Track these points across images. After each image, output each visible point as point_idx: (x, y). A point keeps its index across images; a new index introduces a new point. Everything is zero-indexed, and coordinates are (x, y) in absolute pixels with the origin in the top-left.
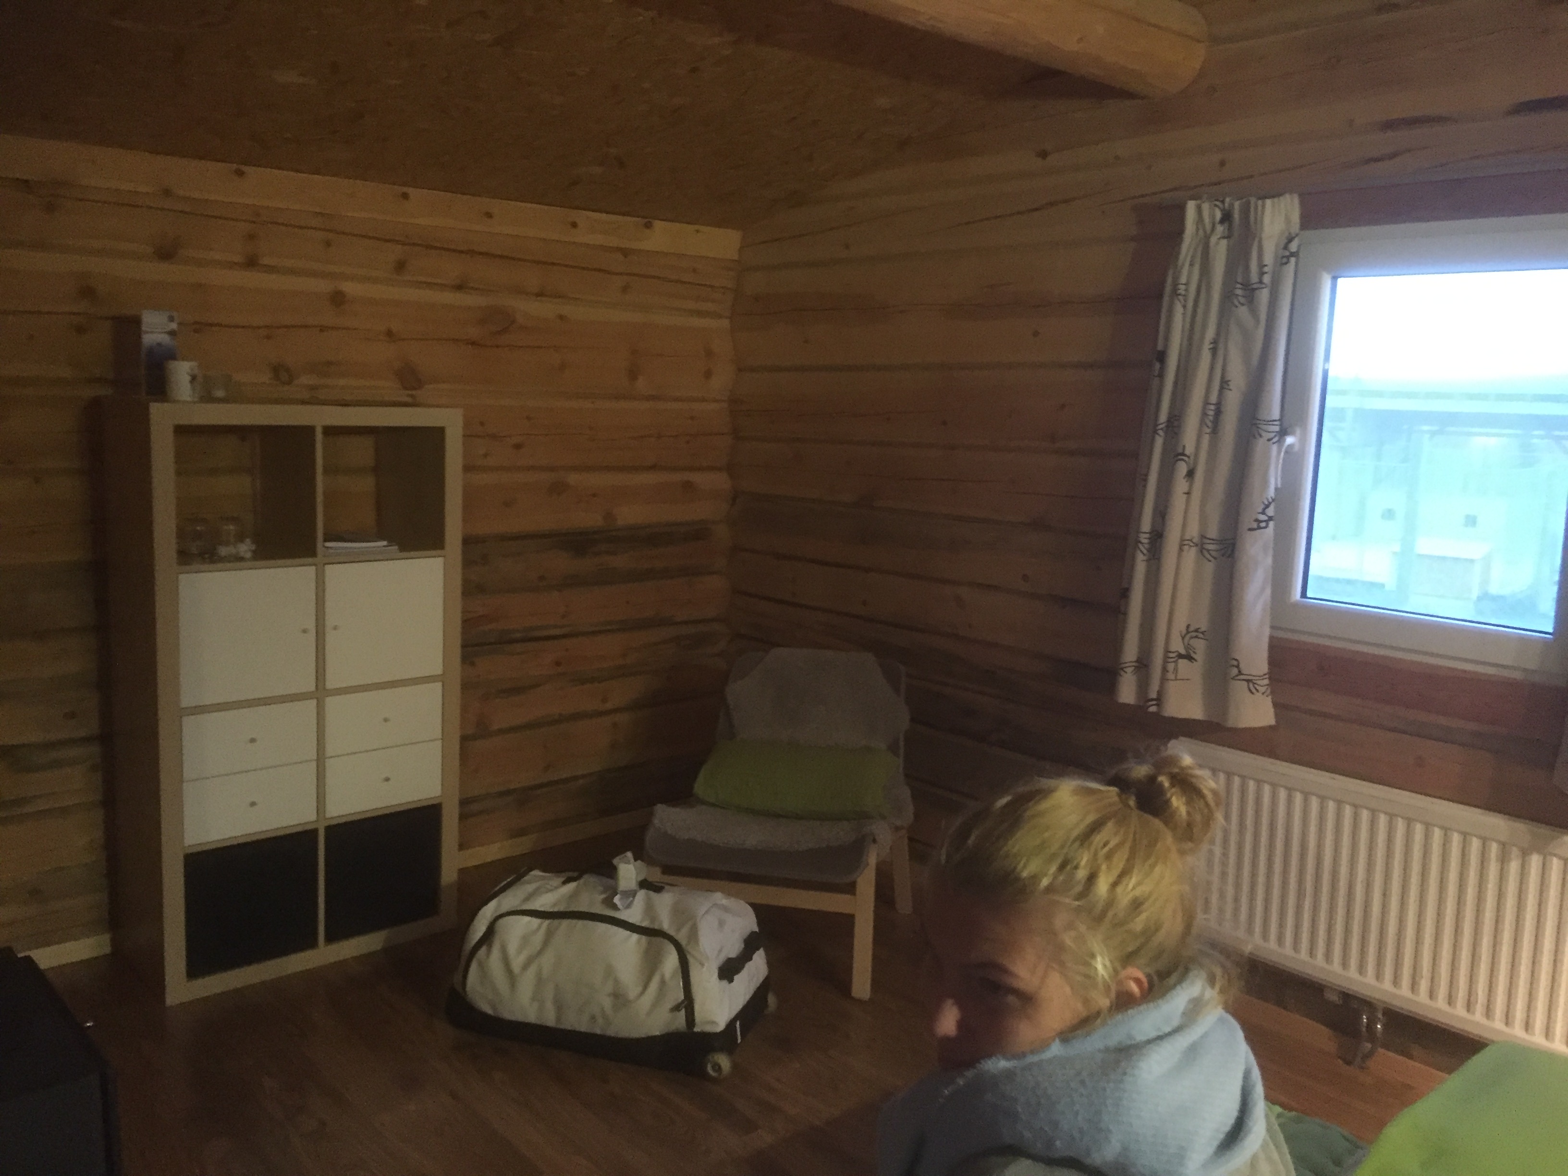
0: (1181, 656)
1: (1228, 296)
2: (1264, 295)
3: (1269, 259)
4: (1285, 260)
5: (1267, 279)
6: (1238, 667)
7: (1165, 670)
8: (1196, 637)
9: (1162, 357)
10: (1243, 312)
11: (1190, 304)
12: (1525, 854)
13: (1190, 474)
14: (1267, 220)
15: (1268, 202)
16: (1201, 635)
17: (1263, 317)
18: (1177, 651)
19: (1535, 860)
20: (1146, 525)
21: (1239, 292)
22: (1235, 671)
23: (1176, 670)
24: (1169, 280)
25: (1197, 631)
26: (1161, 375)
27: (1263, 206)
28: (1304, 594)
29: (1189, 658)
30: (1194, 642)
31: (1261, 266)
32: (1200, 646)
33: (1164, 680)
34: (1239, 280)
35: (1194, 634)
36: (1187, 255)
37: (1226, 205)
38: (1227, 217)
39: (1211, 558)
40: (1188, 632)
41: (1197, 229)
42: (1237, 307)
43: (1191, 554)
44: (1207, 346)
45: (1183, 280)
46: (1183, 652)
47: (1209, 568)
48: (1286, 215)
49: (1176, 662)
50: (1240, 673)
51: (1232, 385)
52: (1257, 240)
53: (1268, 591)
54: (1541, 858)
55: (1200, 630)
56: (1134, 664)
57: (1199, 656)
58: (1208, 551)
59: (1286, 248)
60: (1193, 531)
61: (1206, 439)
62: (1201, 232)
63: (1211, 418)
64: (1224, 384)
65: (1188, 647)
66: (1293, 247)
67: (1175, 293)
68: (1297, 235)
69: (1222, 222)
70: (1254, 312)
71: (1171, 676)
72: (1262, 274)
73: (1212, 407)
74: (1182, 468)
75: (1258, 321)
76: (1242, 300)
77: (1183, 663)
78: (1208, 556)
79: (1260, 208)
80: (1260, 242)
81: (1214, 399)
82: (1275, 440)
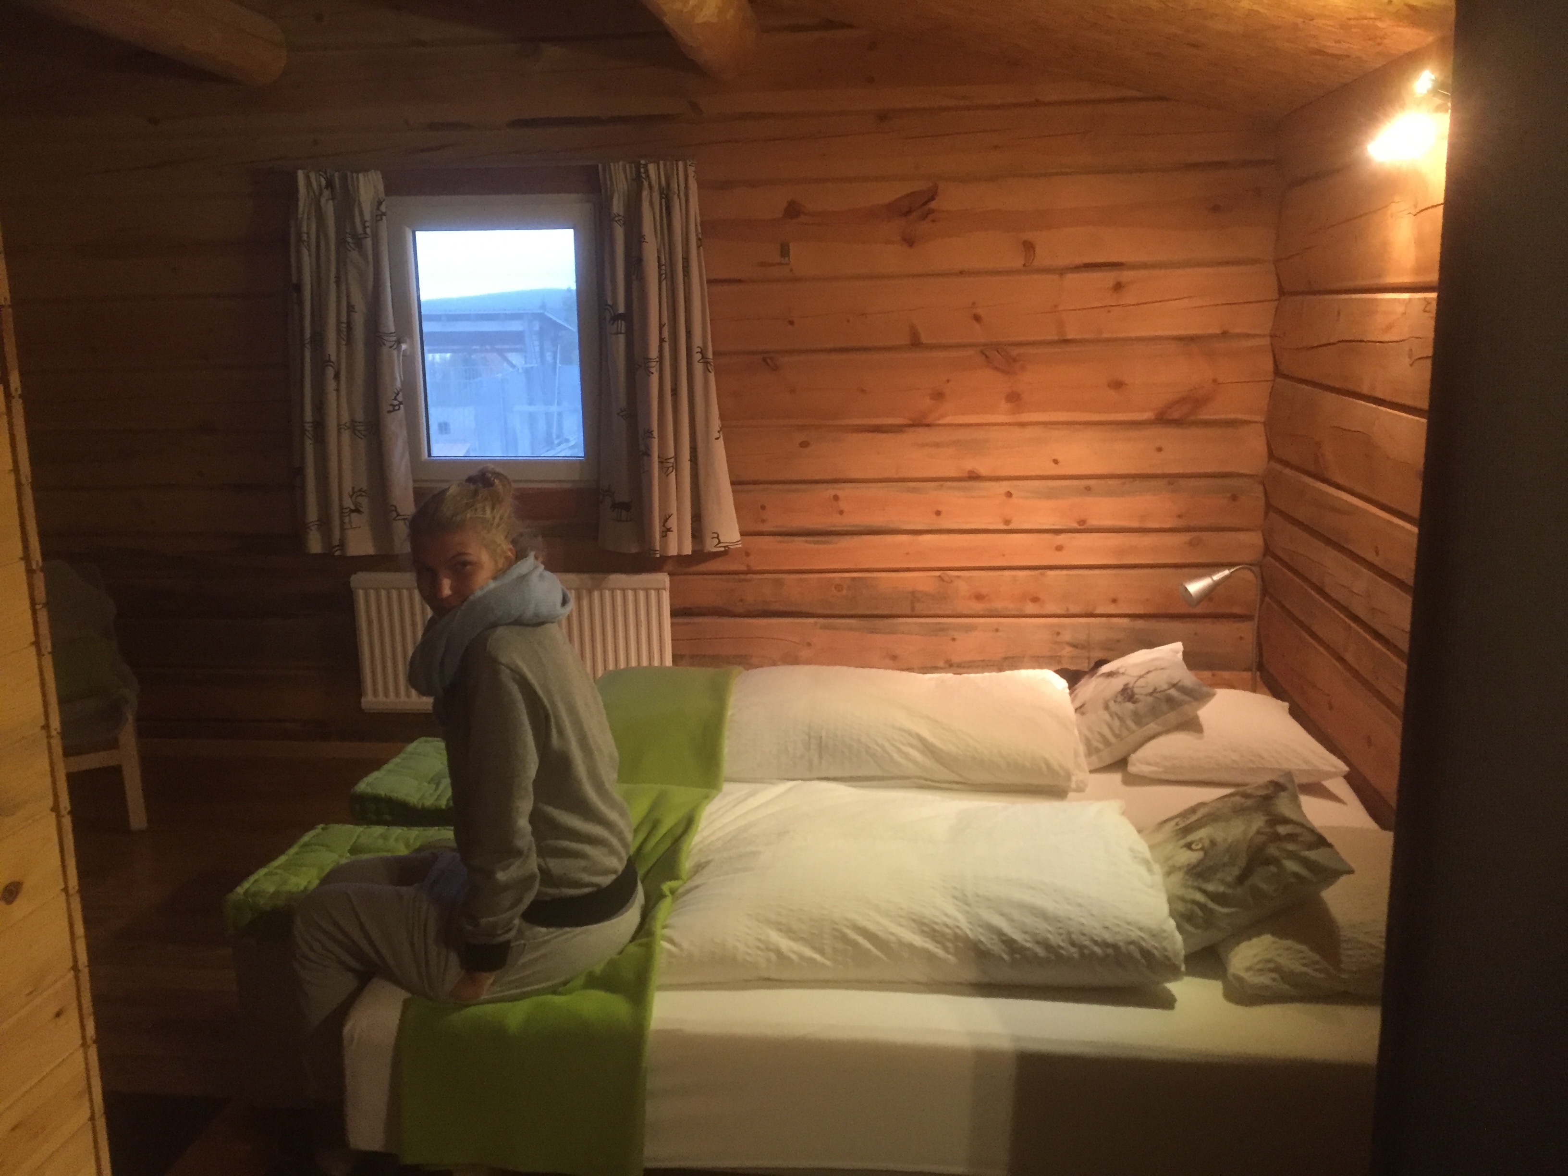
0: (352, 511)
1: (341, 243)
2: (368, 243)
3: (367, 216)
4: (379, 218)
5: (368, 231)
6: (396, 510)
7: (342, 523)
8: (361, 495)
9: (298, 288)
10: (354, 255)
11: (313, 250)
12: (590, 592)
13: (337, 376)
14: (362, 190)
15: (361, 175)
16: (363, 494)
17: (370, 258)
18: (349, 508)
19: (596, 594)
20: (308, 416)
21: (350, 240)
22: (394, 514)
23: (350, 522)
24: (293, 229)
25: (360, 490)
26: (301, 303)
27: (358, 178)
28: (429, 455)
29: (357, 511)
30: (360, 499)
31: (363, 222)
32: (364, 501)
33: (343, 529)
34: (348, 231)
35: (359, 493)
36: (303, 212)
37: (328, 174)
38: (330, 184)
39: (362, 437)
40: (354, 493)
41: (308, 192)
42: (350, 251)
43: (346, 435)
44: (332, 279)
45: (305, 229)
46: (353, 507)
47: (362, 444)
48: (374, 186)
49: (349, 515)
50: (398, 515)
51: (357, 309)
52: (357, 203)
53: (407, 455)
54: (599, 592)
55: (362, 490)
56: (317, 523)
57: (365, 508)
58: (359, 431)
59: (378, 209)
60: (345, 418)
61: (344, 349)
62: (311, 193)
63: (345, 333)
64: (350, 308)
65: (355, 504)
66: (383, 208)
67: (299, 239)
68: (384, 200)
69: (327, 187)
70: (363, 255)
71: (347, 526)
72: (365, 228)
73: (344, 325)
74: (330, 372)
75: (367, 262)
76: (352, 245)
77: (353, 515)
78: (360, 435)
79: (355, 178)
80: (360, 204)
81: (344, 319)
82: (395, 346)
